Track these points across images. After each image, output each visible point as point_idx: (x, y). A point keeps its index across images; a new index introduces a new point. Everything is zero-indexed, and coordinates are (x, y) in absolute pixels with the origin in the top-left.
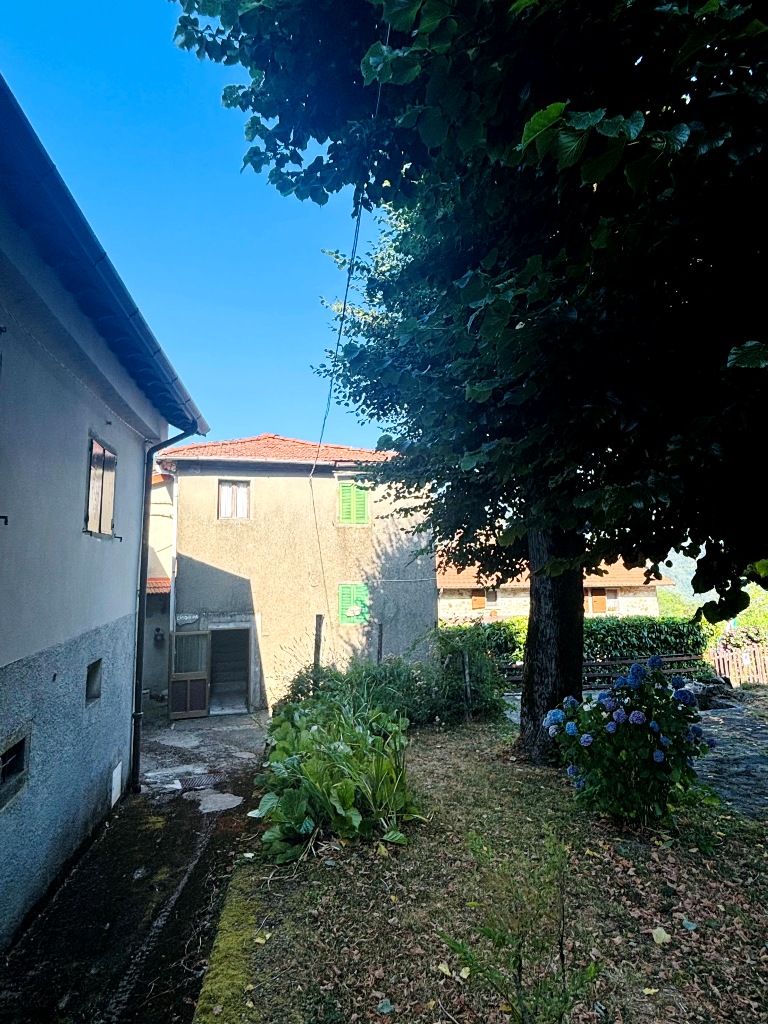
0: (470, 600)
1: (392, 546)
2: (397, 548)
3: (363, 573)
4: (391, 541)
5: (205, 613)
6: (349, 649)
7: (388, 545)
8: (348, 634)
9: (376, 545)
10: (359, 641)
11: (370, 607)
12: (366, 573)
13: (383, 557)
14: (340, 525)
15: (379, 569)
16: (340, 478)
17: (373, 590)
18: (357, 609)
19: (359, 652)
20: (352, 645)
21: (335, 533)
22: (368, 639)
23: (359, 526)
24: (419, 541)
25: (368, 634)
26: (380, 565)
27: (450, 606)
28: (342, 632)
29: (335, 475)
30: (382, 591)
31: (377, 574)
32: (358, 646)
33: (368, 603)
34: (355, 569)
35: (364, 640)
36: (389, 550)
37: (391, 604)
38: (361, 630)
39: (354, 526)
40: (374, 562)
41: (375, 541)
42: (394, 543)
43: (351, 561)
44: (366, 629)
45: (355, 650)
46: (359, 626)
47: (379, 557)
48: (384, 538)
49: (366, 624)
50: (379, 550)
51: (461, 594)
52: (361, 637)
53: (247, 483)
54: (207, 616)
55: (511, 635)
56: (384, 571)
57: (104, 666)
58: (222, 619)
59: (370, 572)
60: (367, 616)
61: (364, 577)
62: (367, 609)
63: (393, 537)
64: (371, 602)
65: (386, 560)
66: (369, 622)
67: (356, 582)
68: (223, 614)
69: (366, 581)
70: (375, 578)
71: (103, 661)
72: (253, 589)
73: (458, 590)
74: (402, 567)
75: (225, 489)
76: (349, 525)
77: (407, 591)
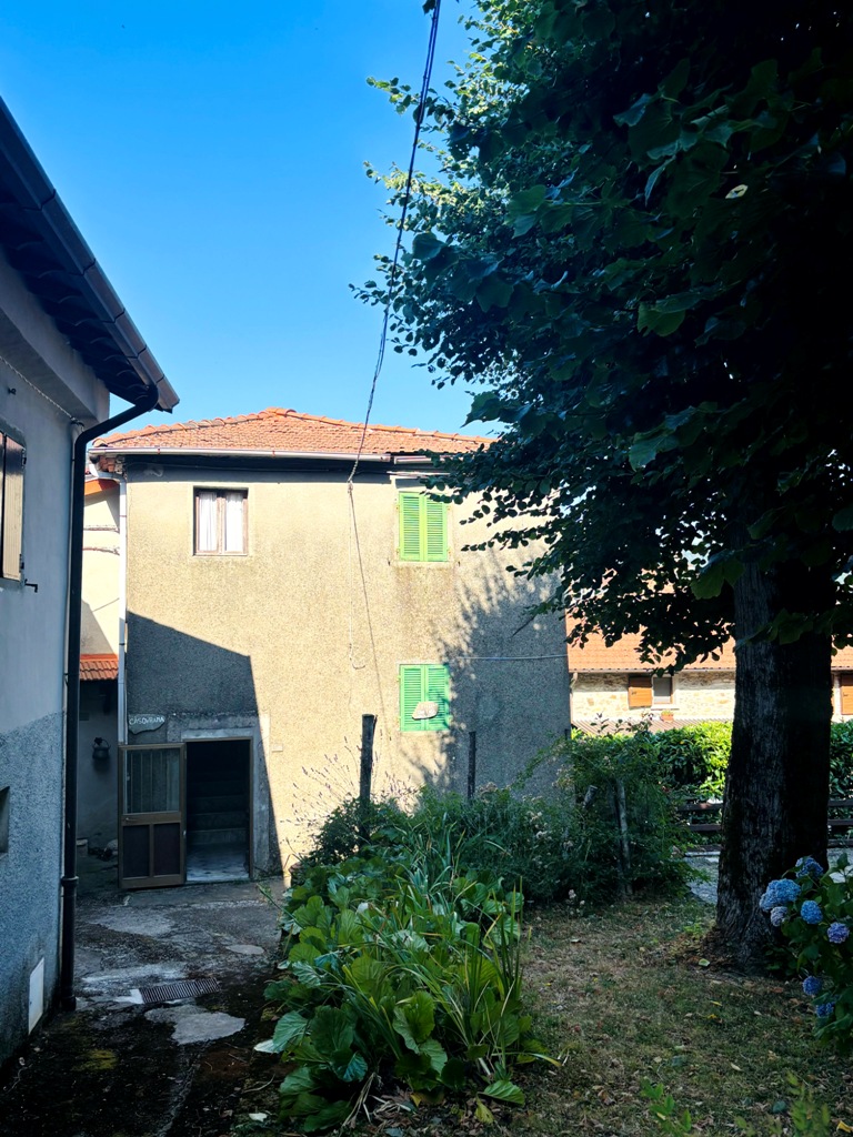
0: (625, 694)
1: (490, 599)
2: (499, 603)
3: (440, 645)
4: (488, 590)
5: (176, 712)
6: (419, 774)
7: (483, 597)
8: (415, 748)
9: (463, 598)
10: (435, 760)
11: (453, 704)
12: (446, 645)
13: (475, 618)
14: (401, 564)
15: (468, 639)
16: (400, 483)
17: (458, 676)
18: (430, 707)
19: (435, 780)
20: (423, 768)
21: (392, 579)
22: (449, 758)
23: (433, 565)
24: (538, 591)
25: (449, 750)
26: (469, 631)
27: (591, 703)
28: (407, 746)
29: (393, 478)
30: (473, 676)
31: (464, 647)
32: (433, 768)
33: (449, 695)
34: (427, 639)
35: (443, 759)
36: (486, 606)
37: (488, 698)
38: (437, 743)
39: (425, 565)
40: (458, 626)
41: (462, 592)
42: (493, 594)
43: (420, 627)
44: (447, 740)
45: (428, 776)
46: (434, 735)
47: (467, 618)
48: (476, 585)
49: (446, 731)
50: (467, 605)
51: (610, 683)
52: (437, 754)
53: (244, 493)
54: (179, 719)
55: (698, 752)
56: (477, 641)
57: (13, 799)
58: (205, 723)
59: (452, 643)
60: (449, 719)
61: (443, 652)
62: (447, 706)
63: (492, 584)
64: (455, 696)
65: (479, 622)
66: (452, 729)
67: (429, 661)
68: (205, 714)
69: (445, 659)
70: (461, 653)
71: (12, 790)
72: (256, 674)
73: (605, 675)
74: (507, 635)
75: (208, 505)
76: (417, 564)
77: (516, 676)
